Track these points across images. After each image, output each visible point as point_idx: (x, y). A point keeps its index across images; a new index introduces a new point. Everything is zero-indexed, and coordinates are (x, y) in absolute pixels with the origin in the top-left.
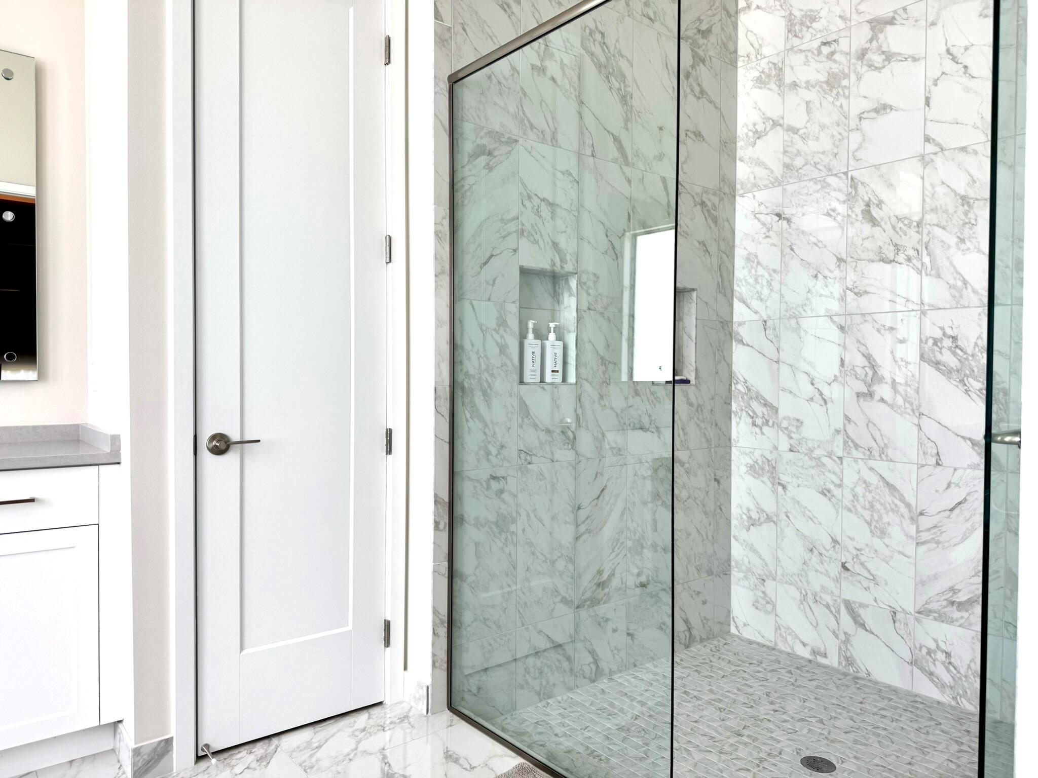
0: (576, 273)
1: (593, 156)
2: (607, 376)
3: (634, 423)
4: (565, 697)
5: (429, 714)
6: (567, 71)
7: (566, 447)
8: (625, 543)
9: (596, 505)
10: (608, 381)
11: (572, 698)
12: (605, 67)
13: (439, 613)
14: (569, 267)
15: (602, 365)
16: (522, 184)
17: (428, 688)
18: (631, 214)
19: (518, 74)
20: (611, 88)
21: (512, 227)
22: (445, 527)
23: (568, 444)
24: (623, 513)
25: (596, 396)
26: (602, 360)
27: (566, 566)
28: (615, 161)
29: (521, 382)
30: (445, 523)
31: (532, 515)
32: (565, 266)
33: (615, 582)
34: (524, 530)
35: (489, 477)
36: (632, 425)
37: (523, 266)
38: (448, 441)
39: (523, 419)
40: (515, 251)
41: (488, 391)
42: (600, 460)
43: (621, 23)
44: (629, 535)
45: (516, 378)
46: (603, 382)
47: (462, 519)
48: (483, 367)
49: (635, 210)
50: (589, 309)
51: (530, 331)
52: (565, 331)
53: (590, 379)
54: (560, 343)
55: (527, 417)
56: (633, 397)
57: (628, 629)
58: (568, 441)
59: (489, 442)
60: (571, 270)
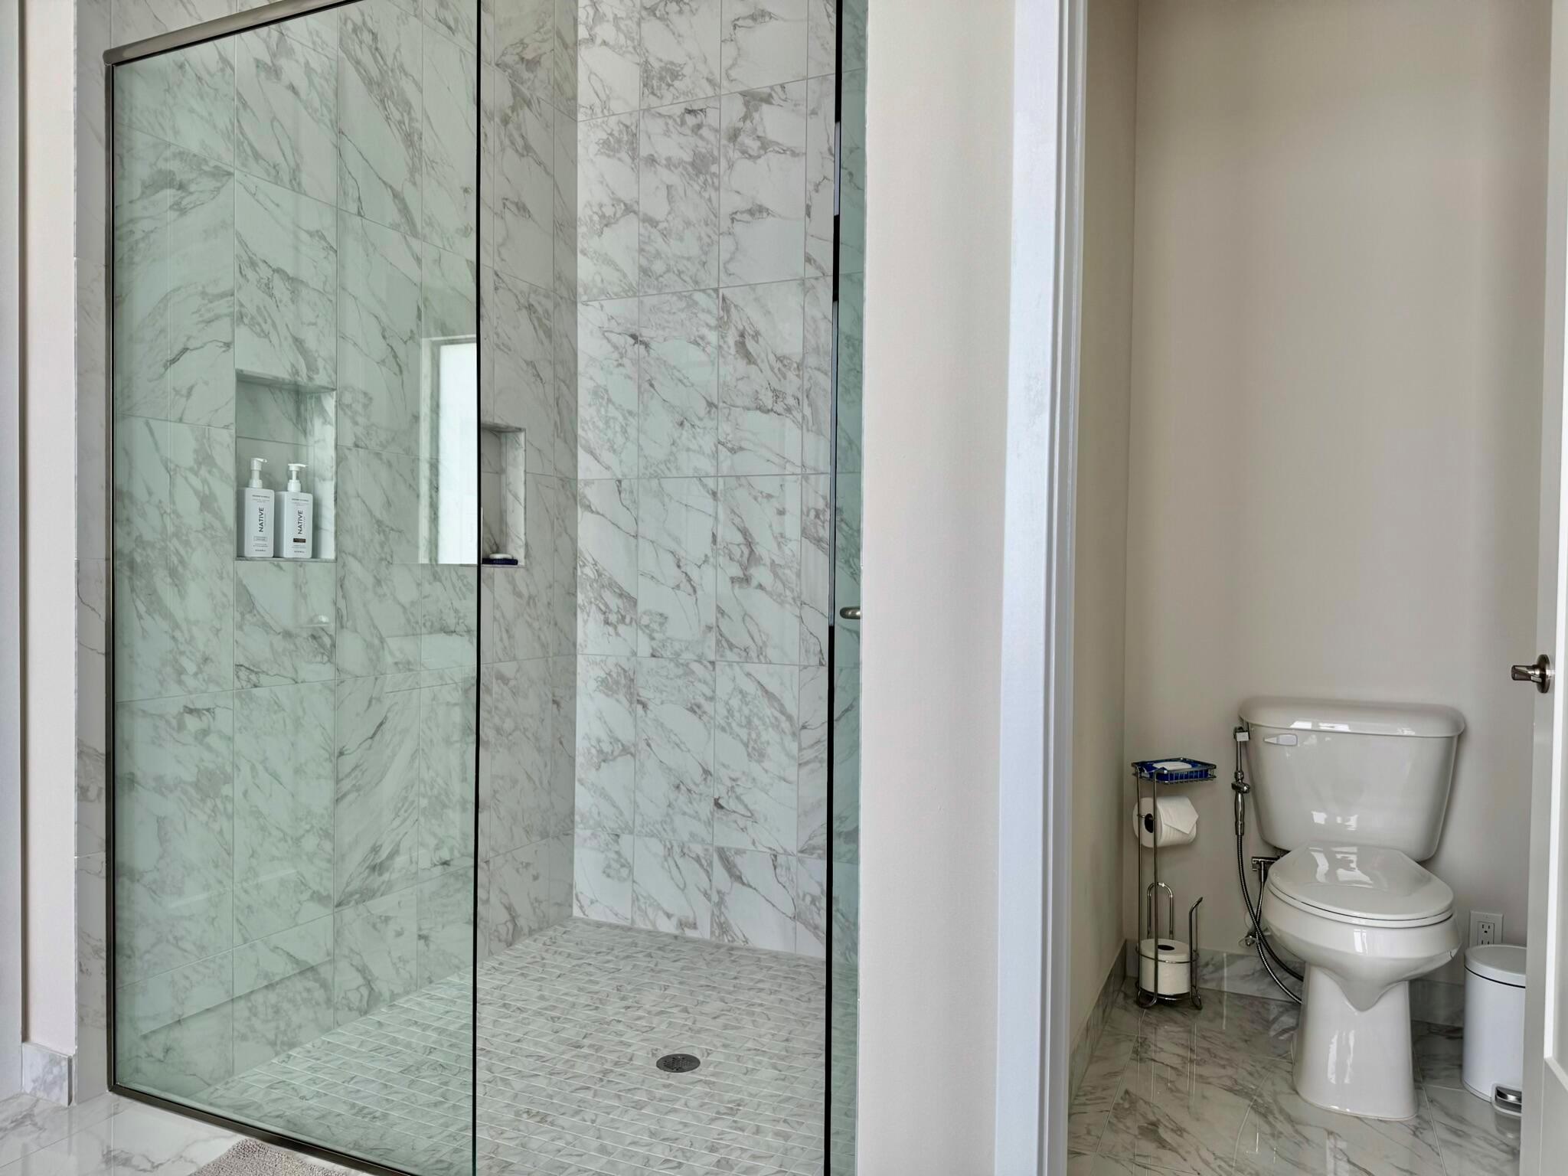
0: (333, 390)
1: (359, 214)
2: (386, 549)
3: (432, 623)
4: (318, 1042)
5: (74, 1103)
6: (316, 80)
7: (319, 659)
8: (416, 804)
9: (370, 747)
10: (389, 558)
11: (329, 1043)
12: (379, 85)
13: (89, 936)
14: (321, 379)
15: (379, 534)
16: (240, 242)
17: (70, 1061)
18: (423, 309)
19: (233, 69)
20: (387, 118)
21: (222, 306)
22: (99, 796)
23: (323, 654)
24: (413, 757)
25: (370, 581)
26: (379, 526)
27: (318, 845)
28: (395, 227)
29: (240, 555)
30: (101, 788)
31: (260, 768)
32: (315, 376)
33: (400, 861)
34: (245, 794)
35: (182, 711)
36: (428, 624)
37: (242, 371)
38: (104, 651)
39: (243, 615)
40: (228, 345)
41: (180, 569)
42: (376, 679)
43: (404, 24)
44: (422, 789)
45: (231, 549)
46: (381, 559)
47: (132, 780)
48: (171, 529)
49: (427, 304)
50: (357, 446)
51: (256, 475)
52: (317, 479)
53: (360, 554)
54: (309, 497)
55: (250, 612)
56: (430, 584)
57: (420, 929)
58: (322, 651)
59: (182, 653)
60: (326, 385)
